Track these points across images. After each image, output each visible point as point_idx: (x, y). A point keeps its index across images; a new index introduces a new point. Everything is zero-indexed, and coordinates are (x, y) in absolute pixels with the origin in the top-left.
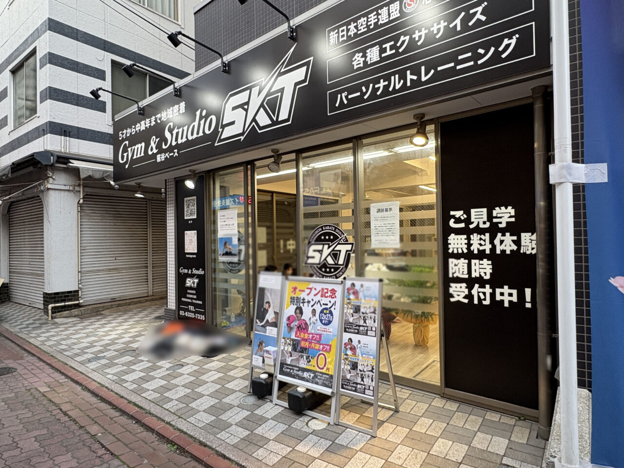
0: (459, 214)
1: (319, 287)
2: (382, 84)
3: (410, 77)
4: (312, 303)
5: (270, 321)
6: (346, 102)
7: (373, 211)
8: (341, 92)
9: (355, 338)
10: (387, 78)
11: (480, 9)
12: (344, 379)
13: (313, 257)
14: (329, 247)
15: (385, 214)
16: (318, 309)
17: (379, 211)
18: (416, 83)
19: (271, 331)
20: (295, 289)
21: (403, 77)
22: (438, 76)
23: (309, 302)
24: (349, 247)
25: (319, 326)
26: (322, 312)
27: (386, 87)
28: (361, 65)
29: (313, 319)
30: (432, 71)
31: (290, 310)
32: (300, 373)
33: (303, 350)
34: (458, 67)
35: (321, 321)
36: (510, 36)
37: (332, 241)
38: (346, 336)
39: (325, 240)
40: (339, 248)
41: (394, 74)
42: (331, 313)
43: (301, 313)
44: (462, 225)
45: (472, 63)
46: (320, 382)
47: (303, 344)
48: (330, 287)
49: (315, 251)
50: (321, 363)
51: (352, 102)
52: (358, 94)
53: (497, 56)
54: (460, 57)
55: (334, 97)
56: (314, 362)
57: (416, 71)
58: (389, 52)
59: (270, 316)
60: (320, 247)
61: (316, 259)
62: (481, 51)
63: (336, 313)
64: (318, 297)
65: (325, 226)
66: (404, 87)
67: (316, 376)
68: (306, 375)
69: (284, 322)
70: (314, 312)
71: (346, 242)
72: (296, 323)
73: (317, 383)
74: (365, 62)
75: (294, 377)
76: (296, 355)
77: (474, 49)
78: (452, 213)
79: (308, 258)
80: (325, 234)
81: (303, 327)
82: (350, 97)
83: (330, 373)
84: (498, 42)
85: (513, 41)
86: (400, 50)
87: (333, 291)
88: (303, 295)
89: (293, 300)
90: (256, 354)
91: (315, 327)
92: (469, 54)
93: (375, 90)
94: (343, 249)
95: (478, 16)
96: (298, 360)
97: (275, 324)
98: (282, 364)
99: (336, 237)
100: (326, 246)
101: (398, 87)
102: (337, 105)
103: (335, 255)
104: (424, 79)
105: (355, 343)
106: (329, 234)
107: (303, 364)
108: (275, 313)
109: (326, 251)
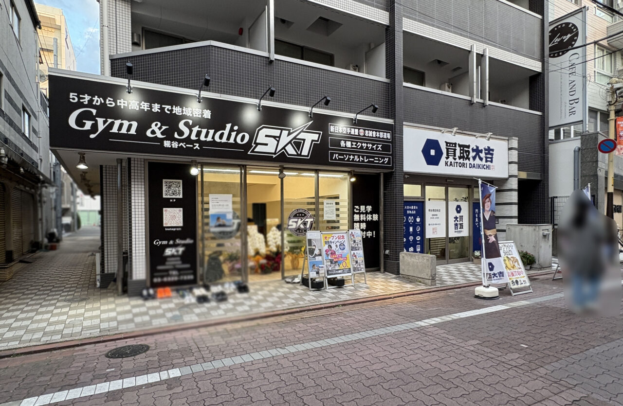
0: (357, 207)
1: (337, 235)
2: (352, 157)
3: (361, 158)
4: (335, 242)
5: (317, 254)
6: (337, 158)
7: (325, 204)
8: (336, 153)
9: (355, 252)
10: (354, 155)
11: (380, 146)
12: (354, 268)
13: (292, 225)
14: (301, 220)
15: (329, 205)
16: (338, 244)
17: (327, 204)
18: (363, 161)
19: (318, 259)
20: (326, 237)
21: (359, 157)
22: (369, 162)
23: (333, 242)
24: (312, 220)
25: (340, 251)
26: (340, 245)
27: (353, 159)
28: (344, 146)
29: (337, 249)
30: (368, 160)
31: (326, 247)
32: (337, 272)
33: (336, 262)
34: (375, 161)
35: (340, 249)
36: (387, 158)
37: (303, 217)
38: (352, 252)
39: (299, 216)
40: (307, 220)
41: (356, 155)
42: (344, 245)
43: (331, 247)
44: (358, 211)
45: (378, 162)
46: (346, 272)
47: (335, 260)
48: (341, 235)
49: (293, 222)
50: (345, 265)
51: (340, 159)
52: (343, 157)
53: (384, 162)
54: (375, 158)
55: (332, 154)
56: (341, 266)
57: (363, 157)
58: (354, 146)
59: (317, 252)
60: (296, 220)
61: (294, 226)
62: (380, 159)
63: (346, 244)
64: (337, 240)
65: (299, 209)
66: (359, 161)
67: (344, 271)
68: (339, 272)
69: (324, 253)
70: (337, 246)
71: (311, 217)
72: (330, 252)
73: (345, 273)
74: (345, 145)
75: (335, 274)
76: (333, 265)
77: (379, 157)
78: (355, 207)
79: (289, 225)
80: (299, 213)
81: (333, 253)
82: (339, 157)
83: (349, 267)
84: (384, 158)
85: (387, 159)
86: (358, 147)
87: (343, 236)
88: (330, 240)
89: (326, 243)
90: (312, 271)
91: (339, 252)
92: (377, 159)
93: (349, 158)
94: (309, 220)
95: (379, 148)
96: (334, 267)
97: (320, 255)
98: (328, 271)
99: (305, 215)
100: (300, 220)
101: (357, 160)
102: (334, 158)
103: (305, 224)
104: (365, 161)
105: (356, 254)
106: (302, 213)
107: (337, 268)
108: (319, 250)
109: (300, 222)
